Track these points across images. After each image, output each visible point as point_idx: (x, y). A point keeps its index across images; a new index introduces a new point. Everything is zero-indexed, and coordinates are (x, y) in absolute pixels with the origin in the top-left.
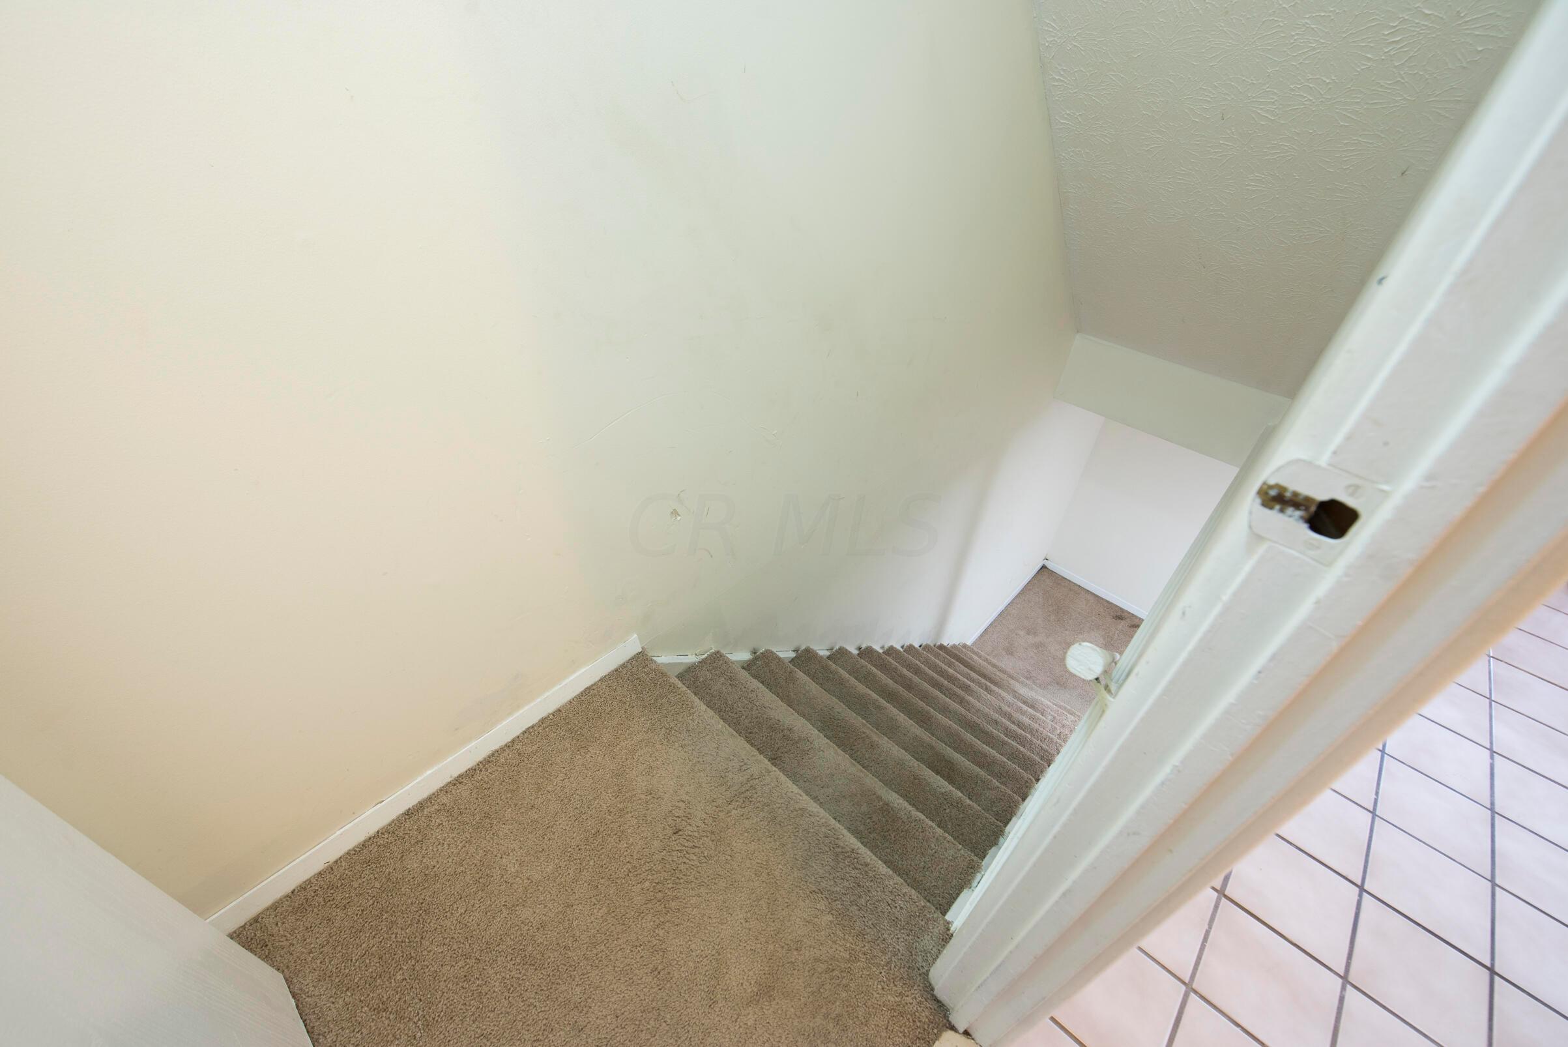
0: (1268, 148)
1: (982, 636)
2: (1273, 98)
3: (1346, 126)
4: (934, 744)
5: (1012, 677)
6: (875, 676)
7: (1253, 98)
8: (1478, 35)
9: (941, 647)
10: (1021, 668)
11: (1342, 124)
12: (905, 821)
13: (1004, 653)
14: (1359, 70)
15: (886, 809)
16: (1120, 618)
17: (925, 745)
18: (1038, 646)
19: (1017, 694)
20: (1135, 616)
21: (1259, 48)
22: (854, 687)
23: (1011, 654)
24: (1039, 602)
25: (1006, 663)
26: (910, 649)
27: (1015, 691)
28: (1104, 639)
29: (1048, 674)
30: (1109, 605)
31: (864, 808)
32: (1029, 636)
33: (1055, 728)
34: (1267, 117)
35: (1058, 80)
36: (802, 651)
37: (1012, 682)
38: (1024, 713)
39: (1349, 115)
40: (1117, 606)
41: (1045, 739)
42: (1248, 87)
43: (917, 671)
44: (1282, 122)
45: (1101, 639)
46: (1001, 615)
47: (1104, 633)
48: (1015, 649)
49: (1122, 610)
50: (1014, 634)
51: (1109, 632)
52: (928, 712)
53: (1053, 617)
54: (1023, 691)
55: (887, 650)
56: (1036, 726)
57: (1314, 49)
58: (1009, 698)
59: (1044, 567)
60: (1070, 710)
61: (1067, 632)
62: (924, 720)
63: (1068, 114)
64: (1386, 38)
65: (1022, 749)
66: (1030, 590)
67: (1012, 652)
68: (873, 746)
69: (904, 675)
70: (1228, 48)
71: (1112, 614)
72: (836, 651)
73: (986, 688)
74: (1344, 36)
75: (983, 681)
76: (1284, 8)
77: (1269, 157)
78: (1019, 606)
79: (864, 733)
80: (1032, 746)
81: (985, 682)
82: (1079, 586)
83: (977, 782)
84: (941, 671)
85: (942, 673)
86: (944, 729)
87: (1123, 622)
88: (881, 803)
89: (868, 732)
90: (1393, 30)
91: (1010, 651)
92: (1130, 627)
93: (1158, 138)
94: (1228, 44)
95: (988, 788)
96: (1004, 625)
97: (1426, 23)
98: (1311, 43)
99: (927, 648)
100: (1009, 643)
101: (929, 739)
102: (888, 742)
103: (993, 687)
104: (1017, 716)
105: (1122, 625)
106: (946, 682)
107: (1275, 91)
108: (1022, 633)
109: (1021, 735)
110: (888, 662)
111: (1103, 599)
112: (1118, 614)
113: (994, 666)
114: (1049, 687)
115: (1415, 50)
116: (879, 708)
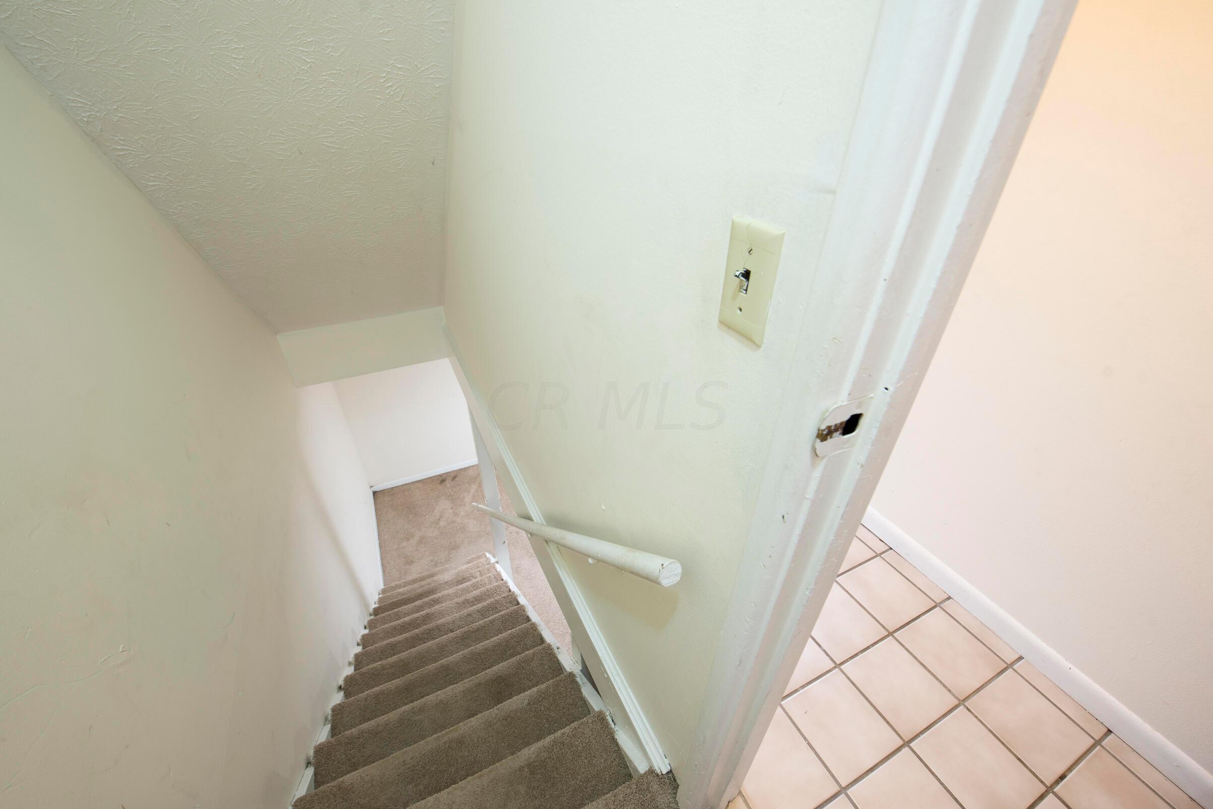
0: (345, 167)
1: (384, 572)
2: (331, 133)
3: (388, 143)
4: (477, 681)
5: (431, 576)
6: (382, 693)
7: (316, 135)
8: (433, 78)
9: (376, 612)
10: (426, 563)
11: (384, 142)
12: (549, 755)
13: (408, 567)
14: (377, 106)
15: (532, 767)
16: (443, 481)
17: (474, 690)
18: (422, 541)
19: (450, 583)
20: (449, 472)
21: (301, 99)
22: (387, 722)
23: (412, 562)
24: (394, 516)
25: (415, 572)
26: (365, 641)
27: (447, 582)
28: (448, 500)
29: (443, 550)
30: (431, 480)
31: (522, 789)
32: (410, 542)
33: (490, 577)
34: (333, 147)
35: (121, 150)
36: (315, 757)
37: (435, 578)
38: (467, 590)
39: (386, 135)
40: (435, 476)
41: (496, 590)
42: (308, 128)
43: (393, 649)
44: (346, 148)
45: (447, 502)
46: (381, 547)
47: (444, 497)
48: (411, 557)
49: (440, 476)
50: (401, 549)
51: (447, 494)
52: (442, 666)
53: (411, 516)
54: (447, 576)
55: (355, 661)
56: (483, 589)
57: (340, 96)
58: (451, 591)
59: (375, 493)
60: (476, 556)
61: (427, 516)
62: (448, 676)
63: (153, 177)
64: (383, 84)
65: (503, 613)
66: (381, 514)
67: (412, 561)
68: (460, 742)
69: (393, 663)
70: (276, 103)
71: (437, 482)
72: (333, 716)
73: (434, 601)
74: (356, 85)
75: (426, 599)
76: (304, 69)
77: (349, 172)
78: (386, 531)
79: (446, 743)
80: (500, 603)
81: (429, 598)
82: (406, 484)
83: (523, 667)
84: (402, 626)
85: (404, 628)
86: (463, 662)
87: (447, 482)
88: (526, 770)
89: (446, 739)
90: (385, 79)
91: (410, 562)
92: (452, 481)
93: (256, 178)
94: (274, 100)
95: (531, 661)
96: (389, 551)
97: (402, 73)
98: (336, 92)
99: (371, 625)
100: (404, 557)
101: (472, 682)
102: (464, 725)
103: (436, 596)
104: (470, 596)
105: (448, 483)
106: (417, 630)
107: (329, 128)
108: (405, 544)
109: (488, 604)
110: (372, 669)
111: (425, 479)
112: (440, 480)
113: (414, 581)
114: (451, 556)
115: (404, 90)
116: (421, 710)
